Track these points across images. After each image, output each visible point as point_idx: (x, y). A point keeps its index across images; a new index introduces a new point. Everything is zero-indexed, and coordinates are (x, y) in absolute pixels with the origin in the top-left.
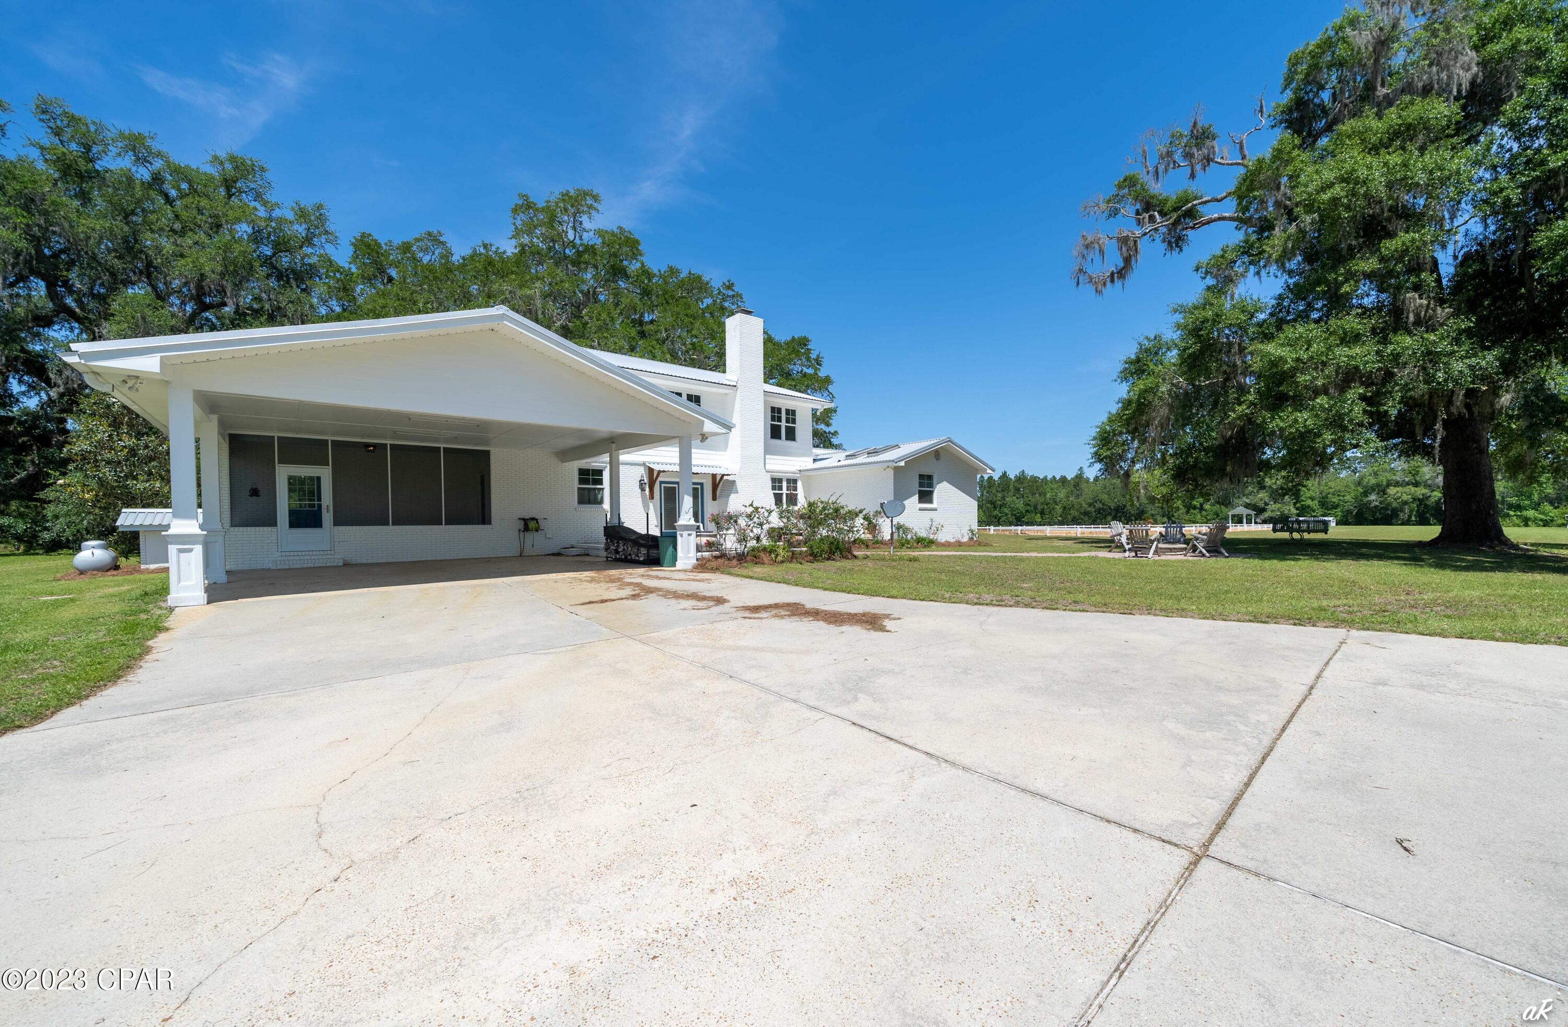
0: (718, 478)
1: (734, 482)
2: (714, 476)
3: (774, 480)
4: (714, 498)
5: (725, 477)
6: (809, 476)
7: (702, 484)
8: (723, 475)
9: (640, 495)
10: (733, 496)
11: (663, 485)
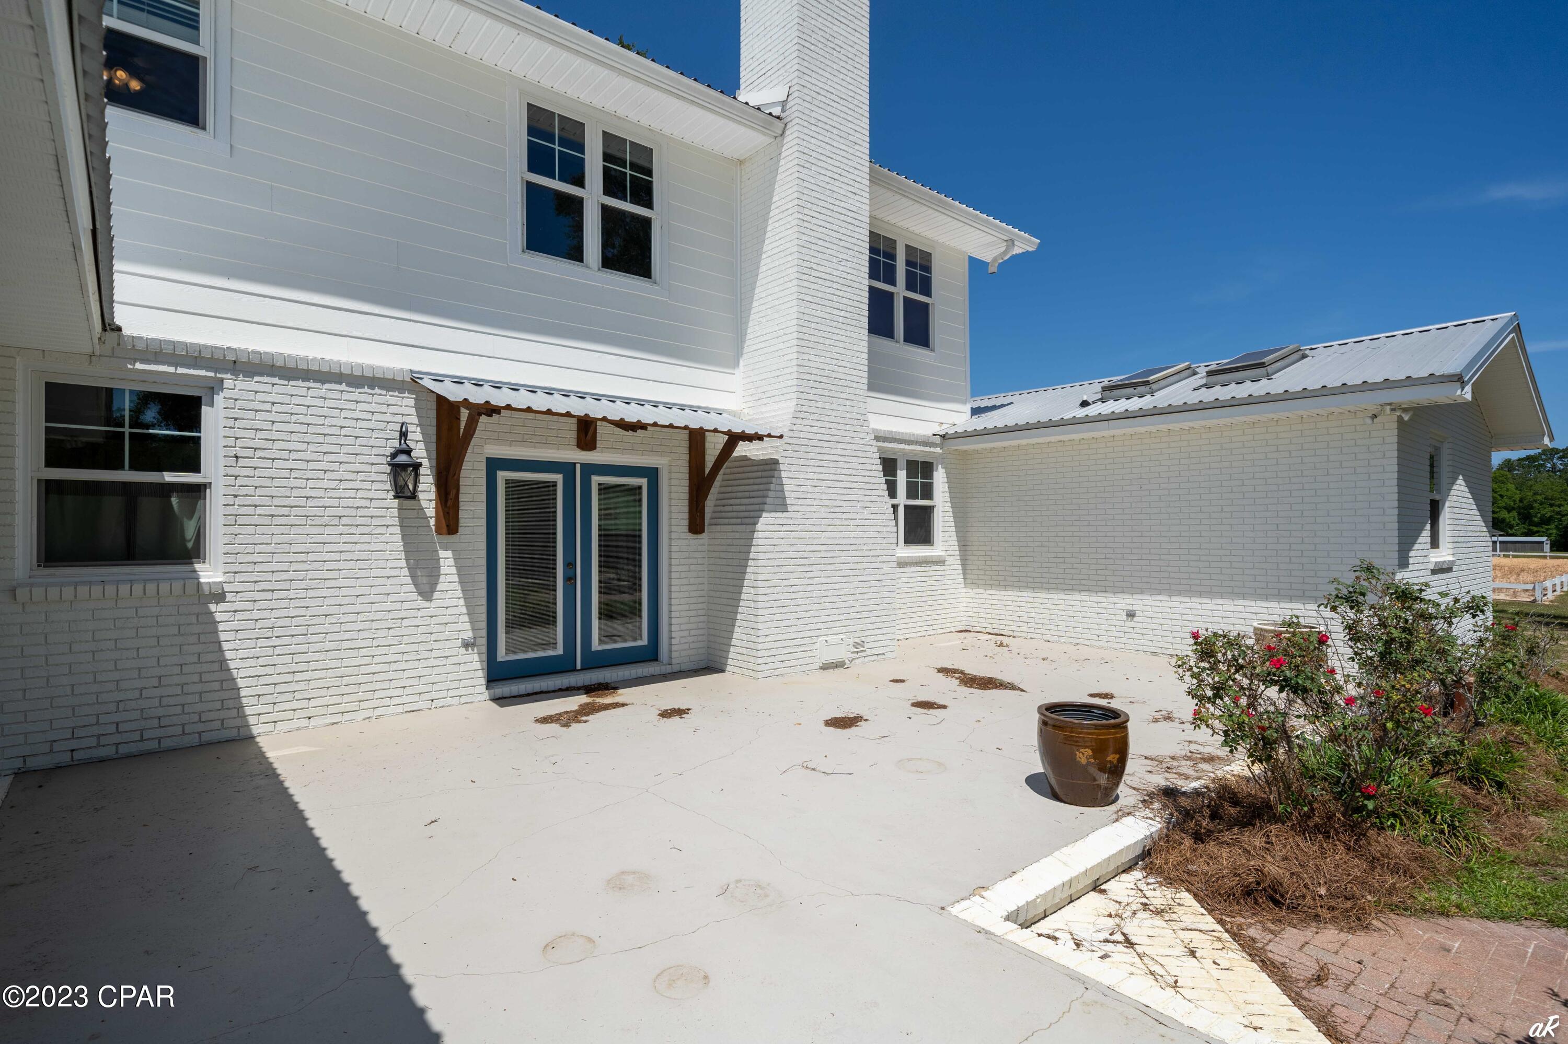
0: (713, 447)
1: (772, 465)
2: (696, 437)
3: (889, 466)
4: (696, 525)
5: (743, 449)
6: (964, 455)
7: (652, 474)
8: (734, 438)
9: (393, 517)
10: (767, 522)
11: (502, 476)
